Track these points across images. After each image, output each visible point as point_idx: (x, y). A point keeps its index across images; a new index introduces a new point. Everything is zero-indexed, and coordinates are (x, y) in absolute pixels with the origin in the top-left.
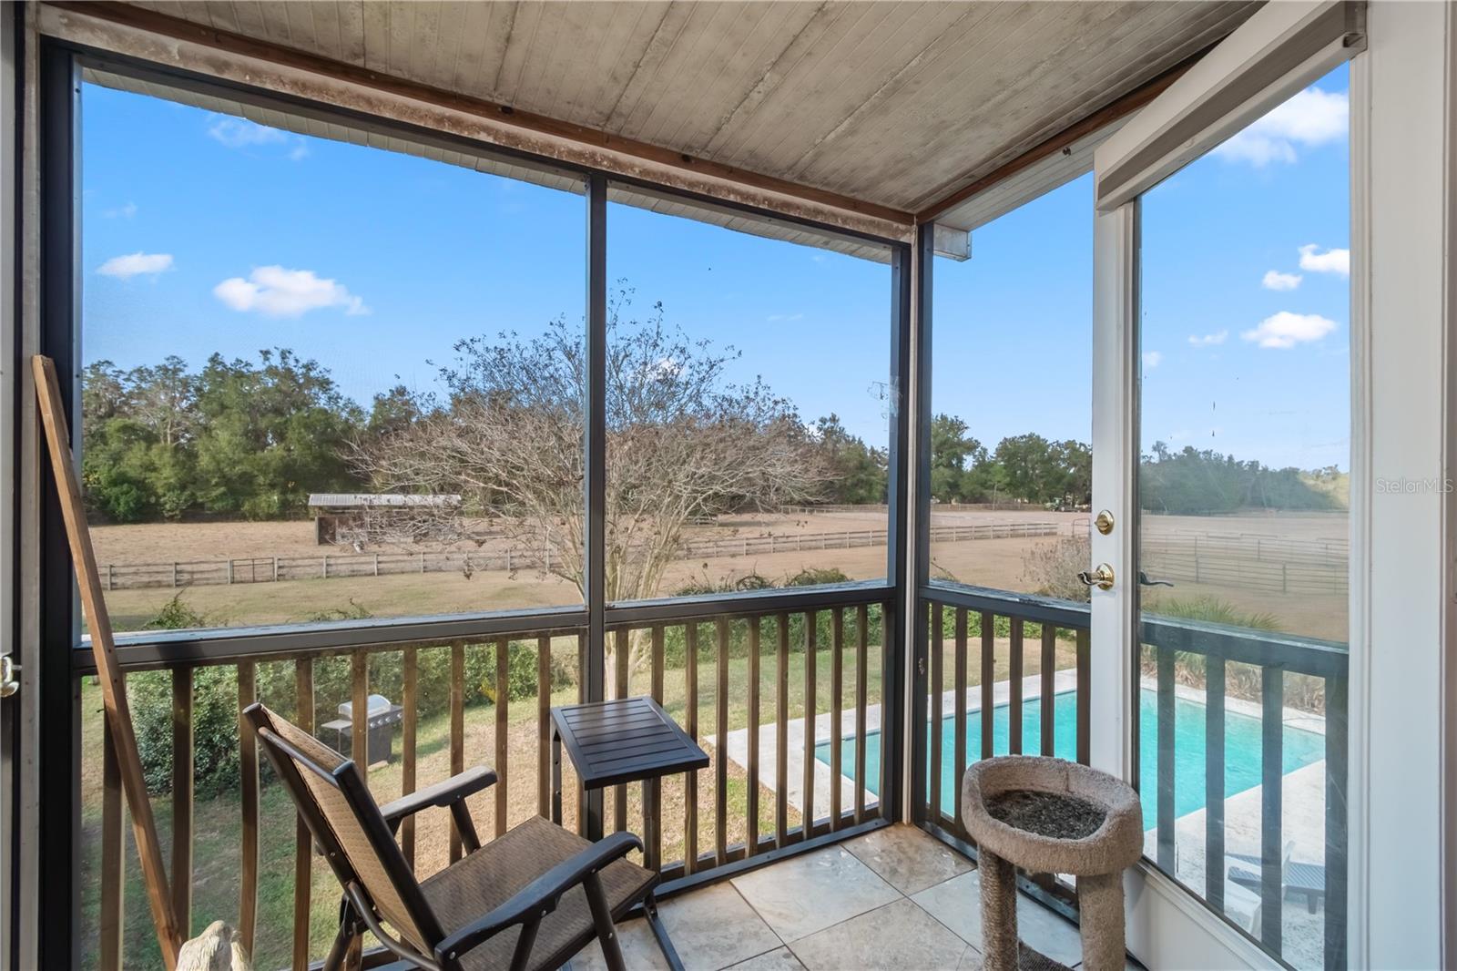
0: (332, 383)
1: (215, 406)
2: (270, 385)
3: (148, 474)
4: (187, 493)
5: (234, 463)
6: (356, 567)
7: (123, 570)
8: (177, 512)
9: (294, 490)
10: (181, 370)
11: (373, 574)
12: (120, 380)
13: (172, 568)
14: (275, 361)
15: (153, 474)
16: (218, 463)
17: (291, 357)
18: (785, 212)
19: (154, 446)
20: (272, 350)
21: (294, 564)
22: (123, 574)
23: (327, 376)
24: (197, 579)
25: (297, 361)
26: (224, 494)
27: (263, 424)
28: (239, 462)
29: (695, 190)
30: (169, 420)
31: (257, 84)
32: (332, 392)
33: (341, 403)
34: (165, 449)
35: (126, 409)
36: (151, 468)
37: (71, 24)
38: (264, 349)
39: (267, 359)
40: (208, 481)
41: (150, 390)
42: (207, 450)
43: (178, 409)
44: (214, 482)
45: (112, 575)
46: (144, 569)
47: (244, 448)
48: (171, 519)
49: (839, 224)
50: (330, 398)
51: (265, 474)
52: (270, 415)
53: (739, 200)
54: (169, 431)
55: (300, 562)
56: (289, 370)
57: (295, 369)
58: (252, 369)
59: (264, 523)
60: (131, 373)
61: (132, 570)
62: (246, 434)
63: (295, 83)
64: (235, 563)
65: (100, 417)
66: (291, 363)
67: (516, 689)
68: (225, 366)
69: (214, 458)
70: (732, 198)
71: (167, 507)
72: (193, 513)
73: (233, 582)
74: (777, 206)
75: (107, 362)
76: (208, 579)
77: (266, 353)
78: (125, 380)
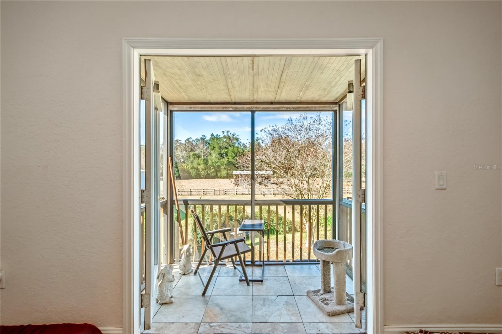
0: (239, 139)
1: (212, 148)
2: (224, 141)
3: (198, 166)
4: (206, 171)
5: (216, 163)
6: (243, 192)
7: (193, 191)
8: (204, 176)
9: (230, 170)
10: (205, 139)
11: (248, 194)
12: (193, 142)
13: (202, 191)
14: (226, 134)
15: (200, 166)
16: (213, 163)
17: (229, 132)
18: (298, 109)
19: (199, 159)
20: (225, 131)
21: (229, 190)
22: (193, 192)
23: (238, 137)
24: (208, 194)
25: (231, 133)
26: (214, 171)
27: (223, 152)
28: (217, 162)
29: (275, 109)
30: (202, 152)
31: (196, 109)
32: (239, 141)
33: (241, 145)
34: (201, 160)
35: (194, 149)
36: (199, 164)
37: (173, 107)
38: (223, 131)
39: (224, 134)
40: (210, 168)
41: (199, 144)
42: (210, 159)
43: (204, 149)
44: (212, 168)
45: (191, 192)
46: (197, 190)
47: (218, 158)
48: (203, 178)
49: (314, 109)
50: (238, 143)
51: (223, 165)
52: (224, 149)
53: (285, 109)
54: (202, 155)
55: (230, 190)
56: (229, 136)
57: (230, 136)
58: (220, 137)
59: (223, 179)
60: (195, 140)
61: (195, 190)
62: (219, 154)
63: (201, 108)
64: (216, 190)
65: (189, 152)
66: (229, 134)
67: (281, 231)
68: (214, 136)
69: (212, 161)
70: (284, 109)
71: (202, 175)
72: (207, 177)
73: (215, 195)
74: (296, 108)
75: (190, 138)
76: (210, 194)
77: (223, 132)
78: (194, 142)
